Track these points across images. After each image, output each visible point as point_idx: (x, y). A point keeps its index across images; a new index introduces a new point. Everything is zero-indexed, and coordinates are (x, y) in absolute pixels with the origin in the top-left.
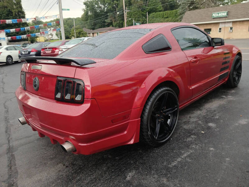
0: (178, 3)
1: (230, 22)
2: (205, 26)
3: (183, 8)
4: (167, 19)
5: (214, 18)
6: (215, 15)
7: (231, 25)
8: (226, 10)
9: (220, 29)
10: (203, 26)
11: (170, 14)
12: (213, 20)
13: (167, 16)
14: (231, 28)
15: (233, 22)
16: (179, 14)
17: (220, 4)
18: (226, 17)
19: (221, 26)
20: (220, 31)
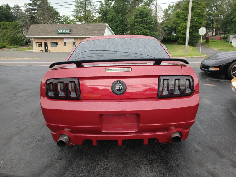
0: (14, 15)
1: (73, 38)
2: (51, 39)
3: (23, 21)
4: (6, 30)
5: (59, 34)
6: (59, 31)
7: (73, 40)
8: (69, 28)
9: (65, 43)
10: (49, 39)
11: (8, 26)
12: (58, 35)
13: (5, 27)
14: (74, 43)
15: (75, 38)
16: (20, 26)
17: (57, 22)
18: (70, 34)
19: (65, 41)
20: (65, 45)
